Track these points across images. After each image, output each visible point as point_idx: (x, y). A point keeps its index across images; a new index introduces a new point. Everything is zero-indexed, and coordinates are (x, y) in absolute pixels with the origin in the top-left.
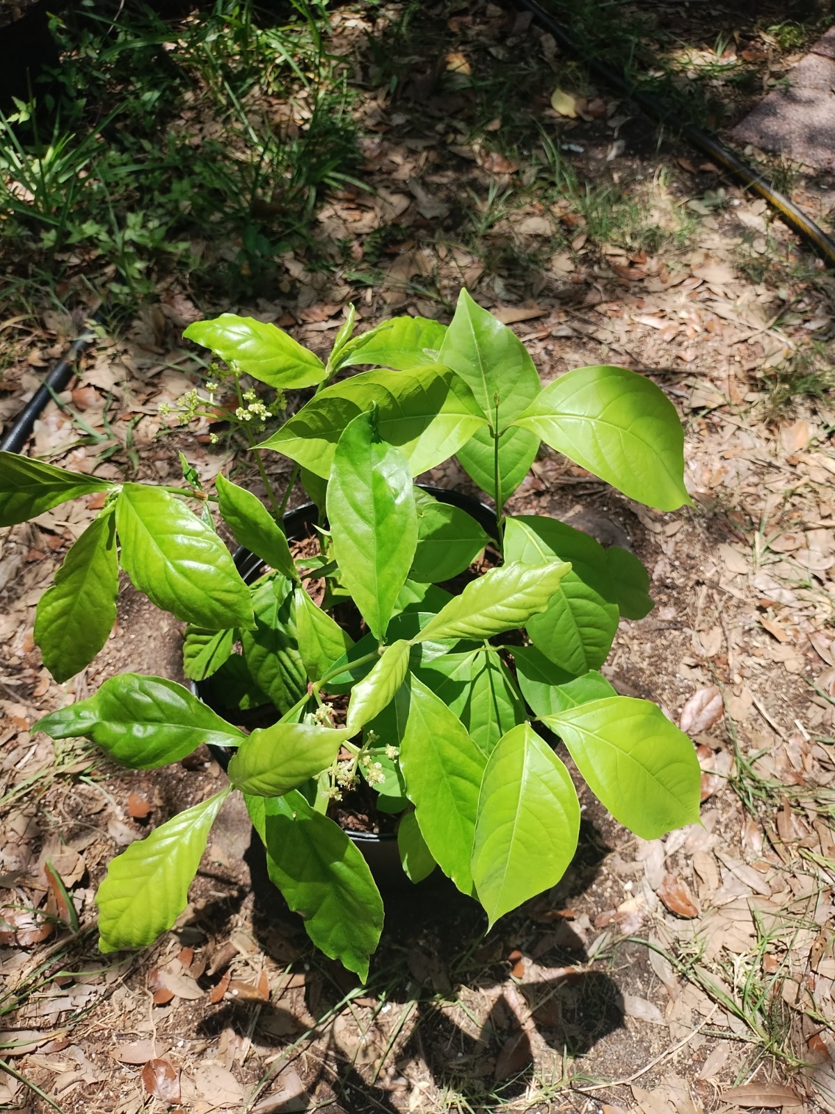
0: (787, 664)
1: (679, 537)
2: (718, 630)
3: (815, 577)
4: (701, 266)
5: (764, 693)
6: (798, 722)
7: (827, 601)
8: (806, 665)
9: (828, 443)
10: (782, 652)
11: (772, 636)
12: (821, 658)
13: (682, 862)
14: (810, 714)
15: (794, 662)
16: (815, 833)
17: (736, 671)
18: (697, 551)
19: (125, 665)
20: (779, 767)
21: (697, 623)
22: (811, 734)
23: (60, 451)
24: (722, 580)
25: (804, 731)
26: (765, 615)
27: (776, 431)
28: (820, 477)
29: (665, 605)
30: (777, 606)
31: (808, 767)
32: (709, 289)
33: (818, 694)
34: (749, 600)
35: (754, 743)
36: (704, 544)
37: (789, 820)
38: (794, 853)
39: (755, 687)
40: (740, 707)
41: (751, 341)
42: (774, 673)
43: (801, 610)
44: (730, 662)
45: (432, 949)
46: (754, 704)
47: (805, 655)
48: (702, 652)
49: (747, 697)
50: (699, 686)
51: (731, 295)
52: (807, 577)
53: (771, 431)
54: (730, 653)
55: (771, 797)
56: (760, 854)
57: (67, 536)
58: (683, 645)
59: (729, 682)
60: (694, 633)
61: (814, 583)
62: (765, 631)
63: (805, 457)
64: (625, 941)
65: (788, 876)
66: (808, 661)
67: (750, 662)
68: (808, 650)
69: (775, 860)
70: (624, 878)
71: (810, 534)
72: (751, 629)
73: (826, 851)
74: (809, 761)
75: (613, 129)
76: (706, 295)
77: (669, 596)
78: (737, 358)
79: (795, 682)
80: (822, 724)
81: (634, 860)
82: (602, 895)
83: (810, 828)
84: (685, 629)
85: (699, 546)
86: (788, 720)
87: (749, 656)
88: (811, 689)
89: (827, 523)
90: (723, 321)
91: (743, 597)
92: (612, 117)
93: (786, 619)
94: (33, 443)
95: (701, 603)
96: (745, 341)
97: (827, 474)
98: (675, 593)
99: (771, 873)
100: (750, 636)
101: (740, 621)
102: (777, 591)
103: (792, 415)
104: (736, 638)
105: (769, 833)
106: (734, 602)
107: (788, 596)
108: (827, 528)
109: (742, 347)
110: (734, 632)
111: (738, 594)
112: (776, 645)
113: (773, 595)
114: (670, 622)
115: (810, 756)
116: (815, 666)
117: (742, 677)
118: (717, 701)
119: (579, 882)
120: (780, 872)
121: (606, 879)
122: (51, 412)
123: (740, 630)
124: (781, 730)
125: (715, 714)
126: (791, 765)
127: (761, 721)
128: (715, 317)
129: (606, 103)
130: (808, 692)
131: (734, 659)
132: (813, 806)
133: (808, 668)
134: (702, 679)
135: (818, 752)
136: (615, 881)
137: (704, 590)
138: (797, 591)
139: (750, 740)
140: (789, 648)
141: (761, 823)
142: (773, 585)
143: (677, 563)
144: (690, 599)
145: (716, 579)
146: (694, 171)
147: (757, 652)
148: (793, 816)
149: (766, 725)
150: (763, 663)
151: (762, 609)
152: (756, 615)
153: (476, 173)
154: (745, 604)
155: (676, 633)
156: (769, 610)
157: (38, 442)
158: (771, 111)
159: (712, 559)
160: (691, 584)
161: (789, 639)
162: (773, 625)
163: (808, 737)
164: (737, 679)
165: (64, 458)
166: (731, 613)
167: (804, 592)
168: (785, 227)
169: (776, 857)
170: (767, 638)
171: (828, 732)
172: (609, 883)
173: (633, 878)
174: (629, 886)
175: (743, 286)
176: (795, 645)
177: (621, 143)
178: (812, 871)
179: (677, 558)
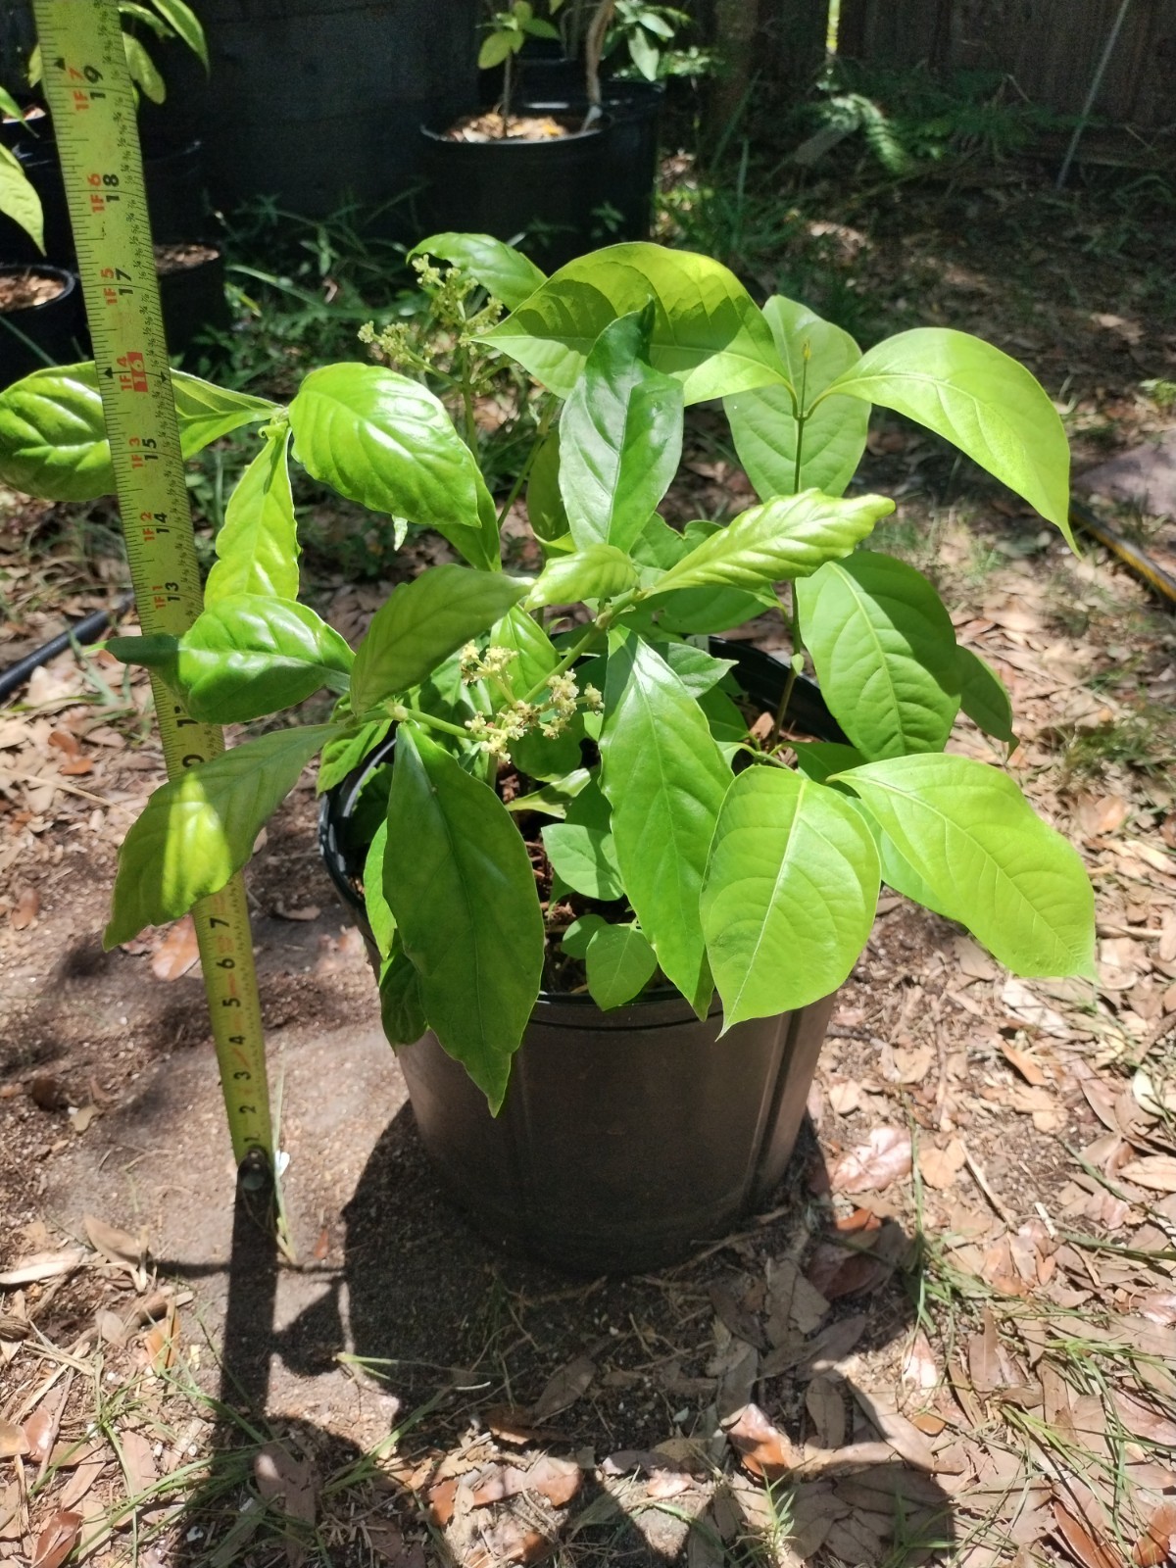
0: (1037, 1117)
1: (894, 918)
2: (927, 1051)
3: (1104, 1000)
4: (999, 609)
5: (989, 1156)
6: (1039, 1206)
7: (1121, 1036)
8: (1070, 1124)
9: (1154, 832)
10: (1031, 1099)
11: (1018, 1074)
12: (1097, 1118)
13: (788, 1393)
14: (1064, 1198)
15: (1048, 1116)
16: (1036, 1387)
17: (945, 1114)
18: (918, 941)
19: (20, 965)
20: (992, 1268)
21: (894, 1032)
22: (1061, 1229)
23: (56, 706)
24: (951, 983)
25: (1049, 1222)
26: (1012, 1042)
27: (1071, 804)
28: (1136, 871)
29: (851, 1004)
30: (1035, 1034)
31: (1045, 1277)
32: (1004, 635)
33: (1084, 1171)
34: (990, 1019)
35: (954, 1223)
36: (930, 934)
37: (991, 1352)
38: (992, 1412)
39: (976, 1142)
40: (941, 1166)
41: (1053, 698)
42: (1010, 1129)
43: (1072, 1042)
44: (939, 1098)
45: (308, 1450)
46: (967, 1166)
47: (1070, 1109)
48: (895, 1076)
49: (957, 1152)
50: (876, 1121)
51: (1035, 644)
52: (1089, 998)
53: (1065, 805)
54: (942, 1086)
55: (971, 1313)
56: (930, 1404)
57: (18, 802)
58: (866, 1062)
59: (933, 1128)
60: (885, 1047)
61: (1102, 1008)
62: (1008, 1064)
63: (1116, 845)
64: (649, 1508)
65: (973, 1447)
66: (1076, 1120)
67: (976, 1105)
68: (1078, 1102)
69: (956, 1417)
70: (679, 1401)
71: (1106, 944)
72: (984, 1060)
73: (1051, 1417)
74: (1047, 1268)
75: (909, 465)
76: (999, 641)
77: (859, 992)
78: (1030, 716)
79: (1047, 1147)
80: (1082, 1216)
81: (703, 1374)
82: (633, 1422)
83: (1030, 1376)
84: (875, 1041)
85: (921, 935)
86: (1023, 1202)
87: (974, 1097)
88: (1072, 1161)
89: (1135, 930)
90: (1017, 673)
91: (980, 1012)
92: (913, 451)
93: (1046, 1053)
94: (24, 693)
95: (908, 1009)
96: (1045, 697)
97: (1145, 869)
98: (868, 988)
99: (945, 1438)
100: (983, 1068)
101: (970, 1043)
102: (1038, 1011)
103: (1102, 791)
104: (956, 1066)
105: (953, 1371)
106: (964, 1017)
107: (1054, 1022)
108: (1137, 939)
109: (1040, 704)
110: (955, 1058)
111: (972, 1007)
112: (1023, 1088)
113: (1030, 1017)
114: (853, 1029)
115: (1050, 1261)
116: (1085, 1128)
117: (955, 1123)
118: (904, 1150)
119: (597, 1393)
120: (960, 1440)
121: (646, 1399)
122: (65, 662)
123: (964, 1056)
124: (1008, 1214)
125: (896, 1167)
126: (1015, 1269)
127: (975, 1193)
128: (1006, 667)
129: (906, 440)
130: (1067, 1165)
131: (948, 1097)
132: (1041, 1337)
133: (1073, 1129)
134: (884, 1112)
135: (1065, 1256)
136: (660, 1405)
137: (916, 993)
138: (1071, 1016)
139: (947, 1218)
140: (1043, 1094)
141: (943, 1353)
142: (1030, 1000)
143: (882, 952)
144: (890, 1001)
145: (940, 982)
146: (1012, 513)
147: (988, 1093)
148: (1001, 1352)
149: (982, 1202)
150: (995, 1108)
151: (1009, 1033)
152: (997, 1040)
153: (712, 491)
154: (982, 1022)
155: (860, 1044)
156: (1020, 1035)
157: (31, 693)
158: (1133, 467)
159: (939, 954)
160: (896, 980)
161: (1047, 1083)
162: (1023, 1059)
163: (1053, 1232)
164: (946, 1125)
165: (58, 714)
166: (957, 1031)
167: (1081, 1018)
168: (1131, 582)
169: (959, 1414)
170: (1009, 1076)
171: (1092, 1231)
172: (650, 1406)
173: (691, 1403)
174: (682, 1415)
175: (1056, 637)
176: (1055, 1093)
177: (917, 479)
178: (1020, 1447)
179: (884, 945)
